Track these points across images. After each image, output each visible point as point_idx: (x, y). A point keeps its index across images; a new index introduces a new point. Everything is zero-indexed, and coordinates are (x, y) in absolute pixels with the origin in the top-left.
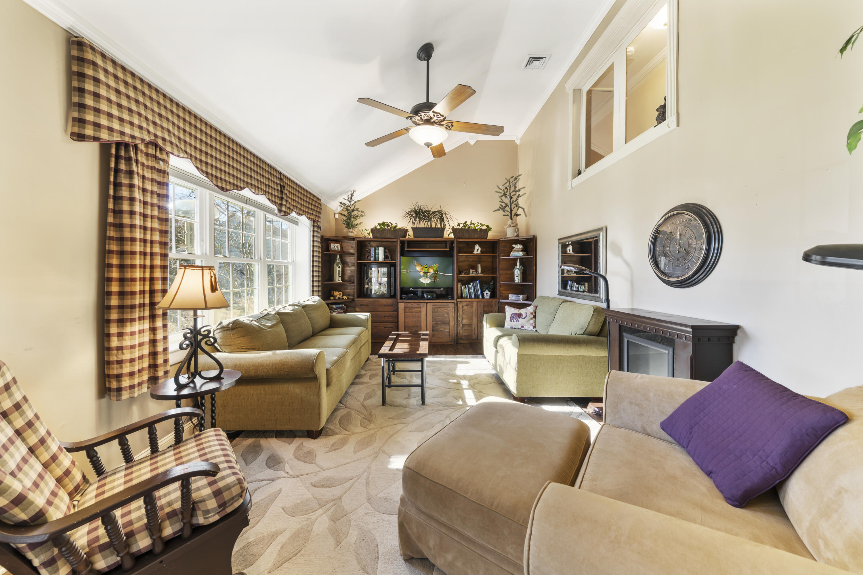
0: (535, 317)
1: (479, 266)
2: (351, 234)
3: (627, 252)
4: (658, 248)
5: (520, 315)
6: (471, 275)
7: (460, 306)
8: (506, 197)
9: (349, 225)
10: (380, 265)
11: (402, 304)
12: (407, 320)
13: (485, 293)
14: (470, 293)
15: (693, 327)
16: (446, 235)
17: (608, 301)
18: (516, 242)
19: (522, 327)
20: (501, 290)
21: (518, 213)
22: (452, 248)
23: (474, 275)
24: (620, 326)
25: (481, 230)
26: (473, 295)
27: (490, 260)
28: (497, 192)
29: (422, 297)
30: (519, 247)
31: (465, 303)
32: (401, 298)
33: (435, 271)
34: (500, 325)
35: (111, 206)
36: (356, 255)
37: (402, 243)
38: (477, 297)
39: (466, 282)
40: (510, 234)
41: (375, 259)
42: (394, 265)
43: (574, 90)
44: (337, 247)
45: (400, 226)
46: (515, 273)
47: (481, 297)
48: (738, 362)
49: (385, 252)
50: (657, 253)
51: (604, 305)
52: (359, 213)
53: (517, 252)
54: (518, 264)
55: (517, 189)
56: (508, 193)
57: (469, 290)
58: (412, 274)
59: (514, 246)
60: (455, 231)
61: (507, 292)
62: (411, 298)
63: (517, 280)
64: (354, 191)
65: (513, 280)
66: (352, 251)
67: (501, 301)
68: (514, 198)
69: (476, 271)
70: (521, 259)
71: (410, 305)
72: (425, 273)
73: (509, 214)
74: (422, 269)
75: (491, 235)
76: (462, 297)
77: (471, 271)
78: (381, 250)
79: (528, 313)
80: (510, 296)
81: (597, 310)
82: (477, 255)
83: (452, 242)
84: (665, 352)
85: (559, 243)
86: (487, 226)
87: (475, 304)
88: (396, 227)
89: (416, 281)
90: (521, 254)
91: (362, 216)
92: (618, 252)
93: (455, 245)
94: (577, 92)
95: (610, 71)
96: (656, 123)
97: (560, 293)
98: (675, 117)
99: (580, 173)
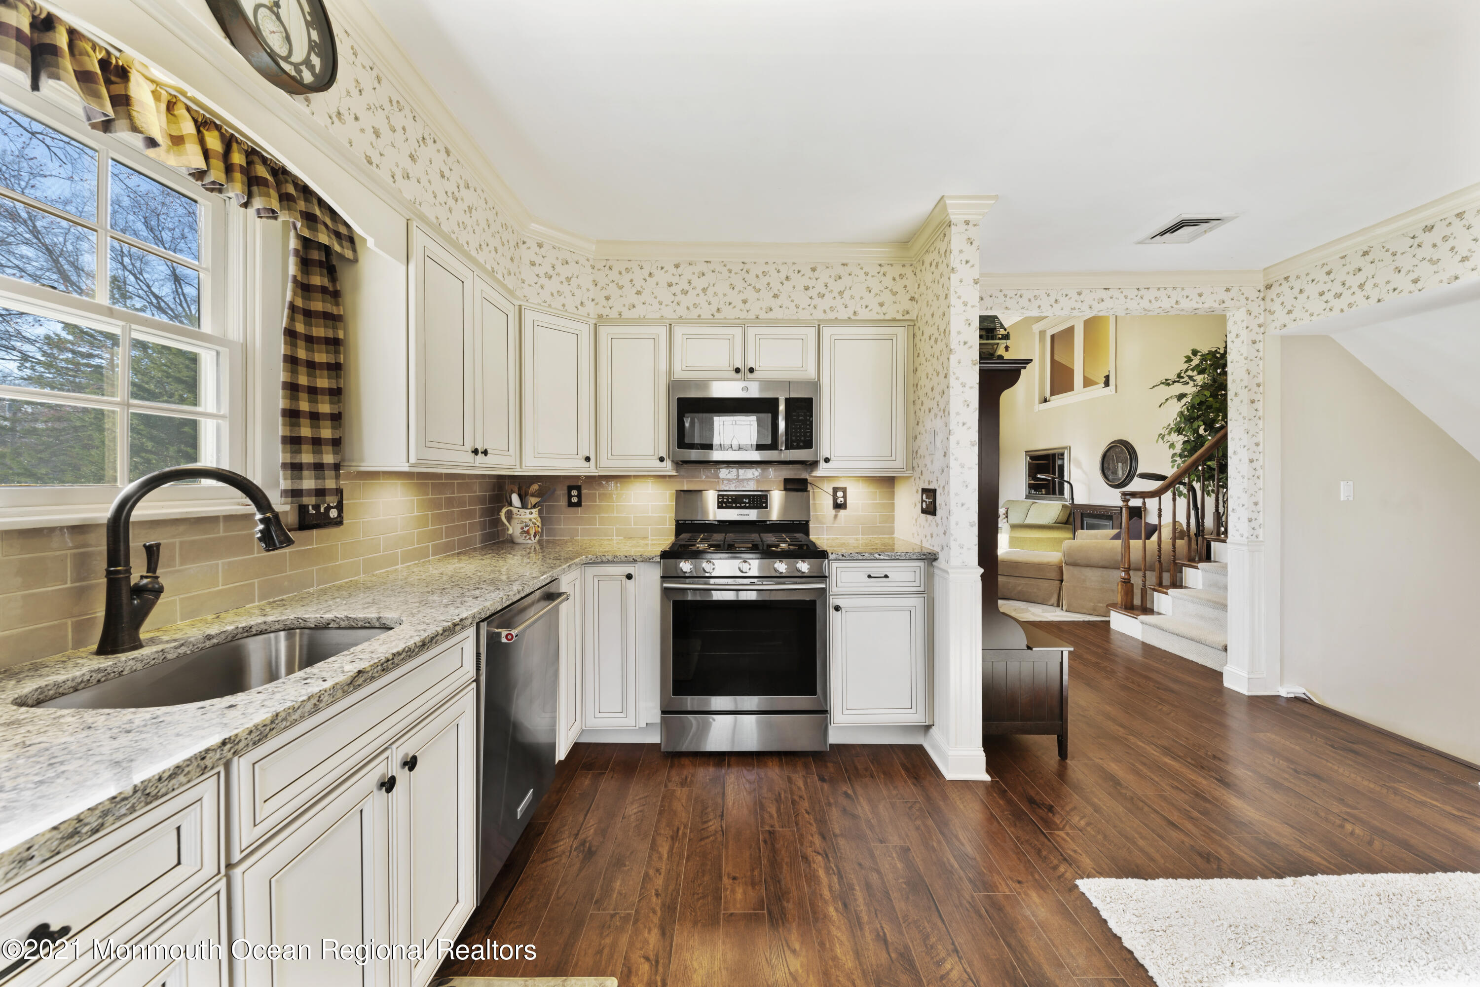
0: (1007, 517)
3: (1085, 465)
4: (1105, 465)
17: (1073, 499)
24: (1082, 514)
43: (1040, 332)
50: (1104, 468)
51: (1069, 503)
79: (1002, 514)
81: (1064, 506)
85: (1026, 455)
92: (1079, 465)
94: (1042, 333)
95: (1070, 330)
96: (1103, 386)
97: (1027, 497)
98: (1114, 387)
99: (1045, 401)
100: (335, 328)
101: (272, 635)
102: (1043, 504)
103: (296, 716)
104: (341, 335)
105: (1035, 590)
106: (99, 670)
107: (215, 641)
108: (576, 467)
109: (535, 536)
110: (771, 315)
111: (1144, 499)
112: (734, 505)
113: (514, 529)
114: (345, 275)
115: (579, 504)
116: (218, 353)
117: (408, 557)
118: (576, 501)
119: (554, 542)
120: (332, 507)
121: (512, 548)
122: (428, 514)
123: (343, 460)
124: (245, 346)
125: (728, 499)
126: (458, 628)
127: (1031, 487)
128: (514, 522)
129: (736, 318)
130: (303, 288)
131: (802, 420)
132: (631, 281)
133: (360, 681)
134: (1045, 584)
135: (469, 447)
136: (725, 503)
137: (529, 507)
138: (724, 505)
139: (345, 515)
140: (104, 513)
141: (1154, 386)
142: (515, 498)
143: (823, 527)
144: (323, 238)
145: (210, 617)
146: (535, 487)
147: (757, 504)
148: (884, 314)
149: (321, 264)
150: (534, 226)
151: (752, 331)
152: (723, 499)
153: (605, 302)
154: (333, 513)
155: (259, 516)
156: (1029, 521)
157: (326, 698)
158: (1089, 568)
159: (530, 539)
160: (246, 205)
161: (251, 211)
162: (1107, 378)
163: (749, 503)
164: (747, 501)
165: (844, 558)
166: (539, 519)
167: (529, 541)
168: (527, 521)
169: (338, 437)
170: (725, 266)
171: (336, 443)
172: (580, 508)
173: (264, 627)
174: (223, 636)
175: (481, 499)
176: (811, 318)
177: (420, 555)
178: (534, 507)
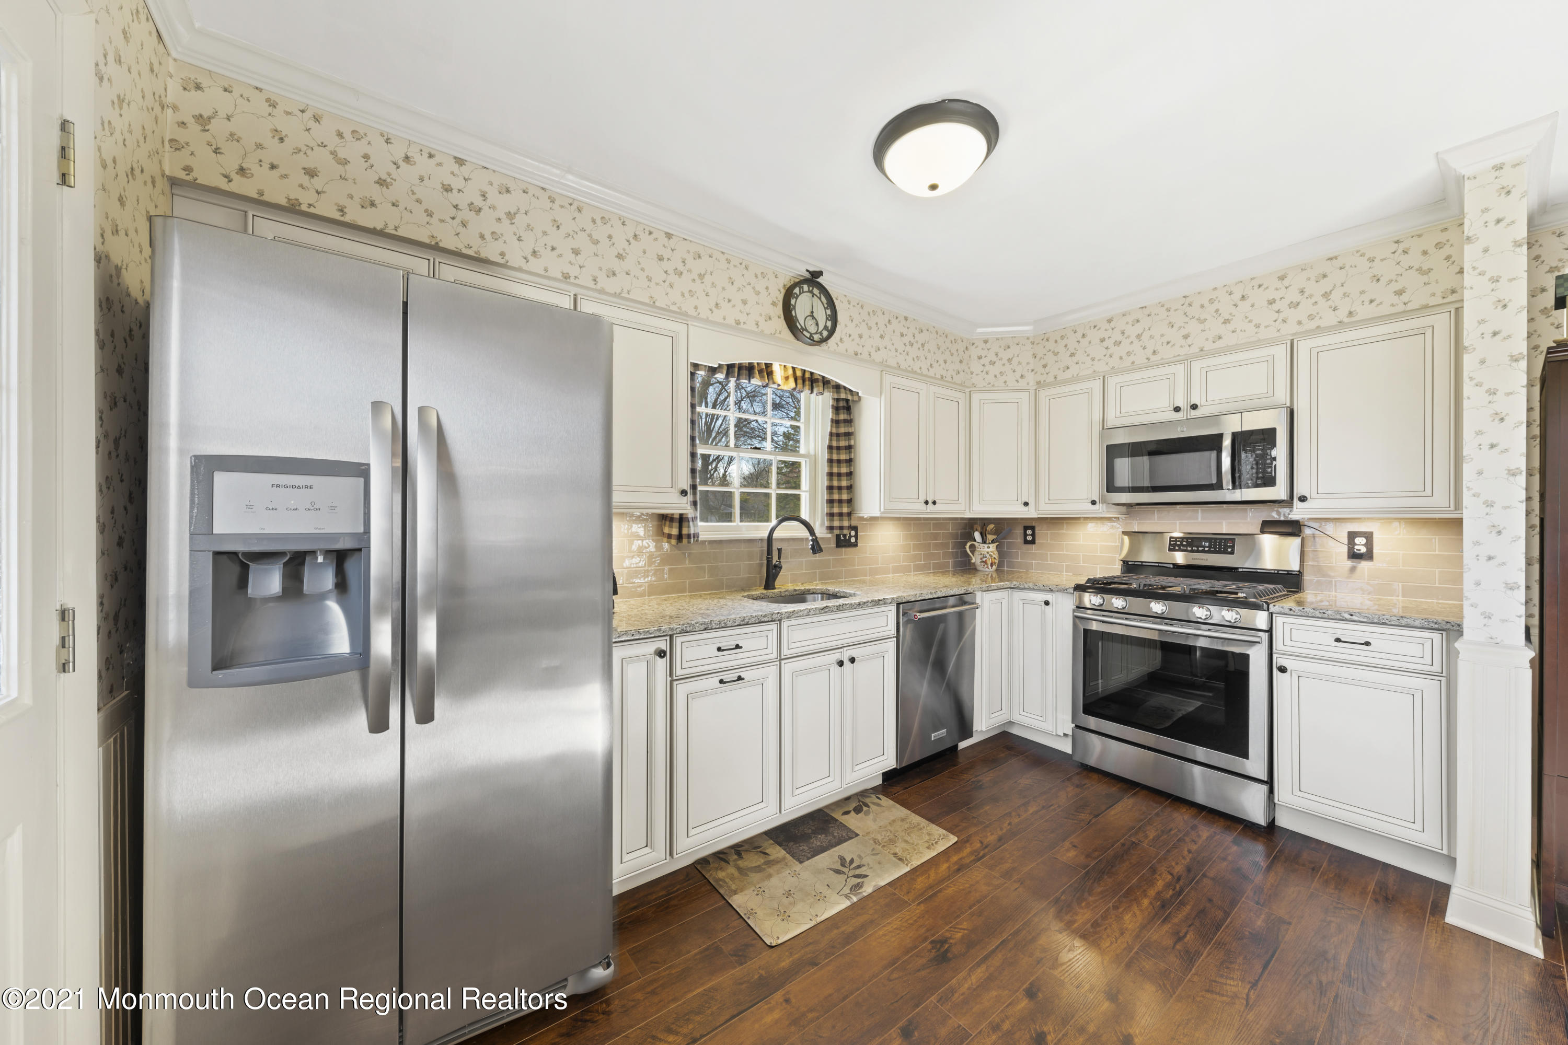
100: (849, 440)
101: (816, 595)
103: (801, 614)
104: (852, 443)
106: (762, 593)
107: (797, 592)
108: (1014, 510)
109: (992, 566)
110: (1220, 344)
112: (1189, 549)
113: (976, 559)
114: (855, 410)
115: (1033, 542)
116: (806, 461)
117: (896, 570)
118: (1031, 539)
119: (1013, 572)
120: (853, 536)
121: (974, 574)
122: (910, 544)
123: (853, 510)
124: (815, 456)
125: (1182, 542)
126: (881, 602)
128: (976, 553)
129: (1174, 357)
130: (836, 422)
131: (1260, 454)
132: (1066, 346)
133: (827, 610)
135: (922, 499)
136: (1178, 546)
137: (987, 542)
138: (1177, 548)
139: (859, 541)
140: (765, 534)
142: (977, 535)
143: (1332, 581)
144: (843, 396)
145: (799, 584)
146: (991, 526)
147: (1220, 548)
148: (1405, 304)
149: (844, 408)
150: (979, 330)
151: (1196, 366)
152: (1176, 541)
153: (1042, 370)
154: (853, 540)
155: (811, 538)
157: (812, 612)
159: (987, 567)
160: (812, 393)
161: (814, 394)
163: (1210, 547)
164: (1207, 544)
165: (1292, 612)
166: (996, 553)
167: (987, 569)
168: (985, 553)
169: (849, 498)
170: (1163, 306)
171: (850, 501)
172: (1034, 545)
173: (815, 591)
174: (800, 591)
175: (954, 536)
176: (1278, 334)
177: (906, 570)
178: (993, 542)
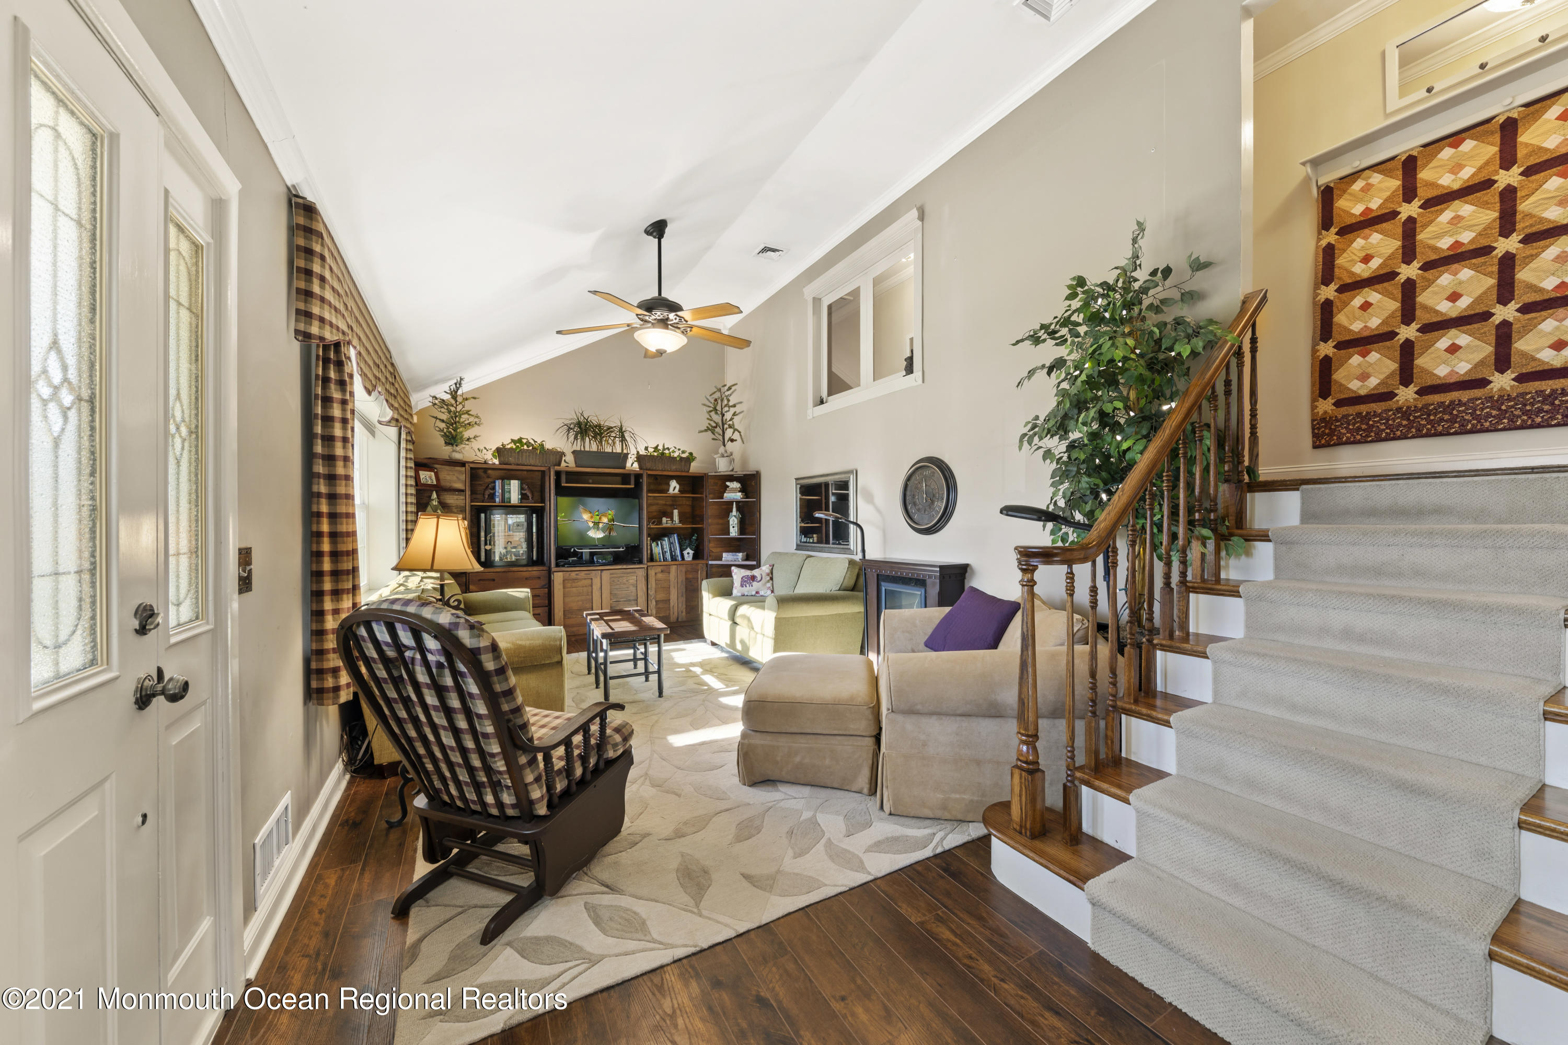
0: (772, 579)
1: (676, 512)
2: (457, 456)
3: (879, 499)
4: (909, 498)
5: (753, 578)
6: (664, 525)
7: (652, 572)
8: (716, 413)
9: (452, 439)
10: (511, 509)
11: (561, 574)
12: (567, 600)
13: (685, 553)
14: (664, 553)
15: (941, 567)
16: (628, 464)
17: (863, 551)
18: (731, 478)
19: (757, 593)
20: (710, 546)
21: (734, 437)
22: (638, 484)
23: (669, 525)
24: (878, 575)
25: (681, 458)
26: (668, 556)
27: (689, 503)
28: (704, 405)
29: (591, 562)
30: (735, 485)
31: (659, 569)
32: (557, 565)
33: (610, 520)
34: (726, 592)
35: (319, 429)
36: (468, 493)
37: (558, 474)
38: (674, 558)
39: (657, 536)
40: (723, 466)
41: (503, 500)
42: (540, 512)
43: (814, 298)
44: (430, 478)
45: (548, 446)
46: (731, 522)
47: (680, 558)
48: (972, 588)
49: (522, 489)
50: (908, 502)
51: (858, 557)
52: (472, 419)
53: (733, 493)
54: (734, 509)
55: (731, 404)
56: (719, 408)
57: (662, 548)
58: (578, 525)
59: (728, 483)
60: (639, 458)
61: (719, 550)
62: (574, 564)
63: (734, 532)
64: (461, 379)
65: (728, 533)
66: (459, 486)
67: (710, 562)
68: (728, 416)
69: (672, 520)
70: (738, 502)
71: (573, 574)
72: (596, 524)
73: (721, 438)
74: (592, 517)
75: (695, 468)
76: (652, 559)
77: (664, 520)
78: (514, 485)
79: (764, 575)
80: (724, 555)
81: (852, 562)
82: (674, 497)
83: (638, 477)
84: (918, 592)
85: (797, 484)
86: (691, 454)
87: (673, 569)
88: (542, 445)
89: (582, 535)
90: (739, 496)
91: (479, 425)
92: (870, 499)
93: (645, 480)
94: (817, 301)
95: (856, 293)
96: (904, 373)
97: (799, 547)
98: (920, 374)
99: (822, 402)
102: (822, 558)
105: (827, 762)
111: (1070, 567)
127: (805, 532)
134: (845, 747)
141: (1018, 342)
156: (801, 590)
158: (935, 717)
162: (910, 361)
